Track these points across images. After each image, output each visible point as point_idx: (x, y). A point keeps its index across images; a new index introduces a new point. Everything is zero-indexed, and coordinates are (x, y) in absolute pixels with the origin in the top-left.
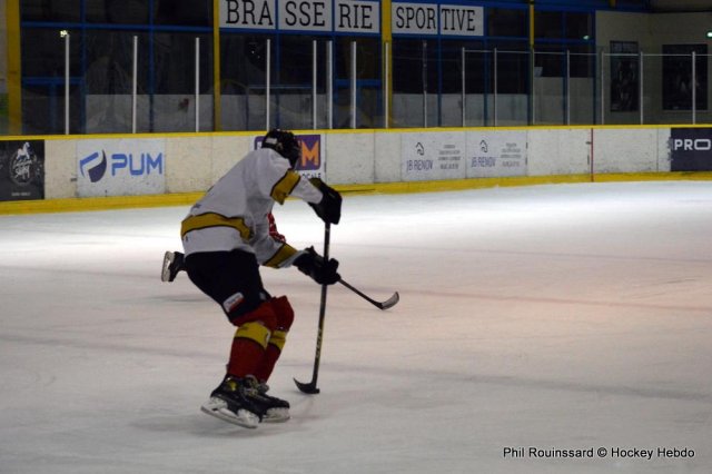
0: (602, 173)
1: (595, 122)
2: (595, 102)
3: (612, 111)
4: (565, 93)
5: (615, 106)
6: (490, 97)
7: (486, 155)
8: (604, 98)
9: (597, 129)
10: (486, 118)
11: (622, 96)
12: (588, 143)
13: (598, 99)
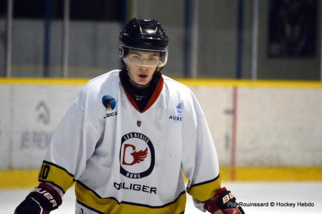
0: (250, 166)
1: (239, 74)
2: (240, 41)
3: (270, 56)
4: (187, 23)
5: (275, 48)
6: (55, 26)
7: (47, 129)
8: (256, 34)
9: (244, 87)
10: (47, 62)
11: (288, 29)
12: (227, 112)
13: (246, 35)
